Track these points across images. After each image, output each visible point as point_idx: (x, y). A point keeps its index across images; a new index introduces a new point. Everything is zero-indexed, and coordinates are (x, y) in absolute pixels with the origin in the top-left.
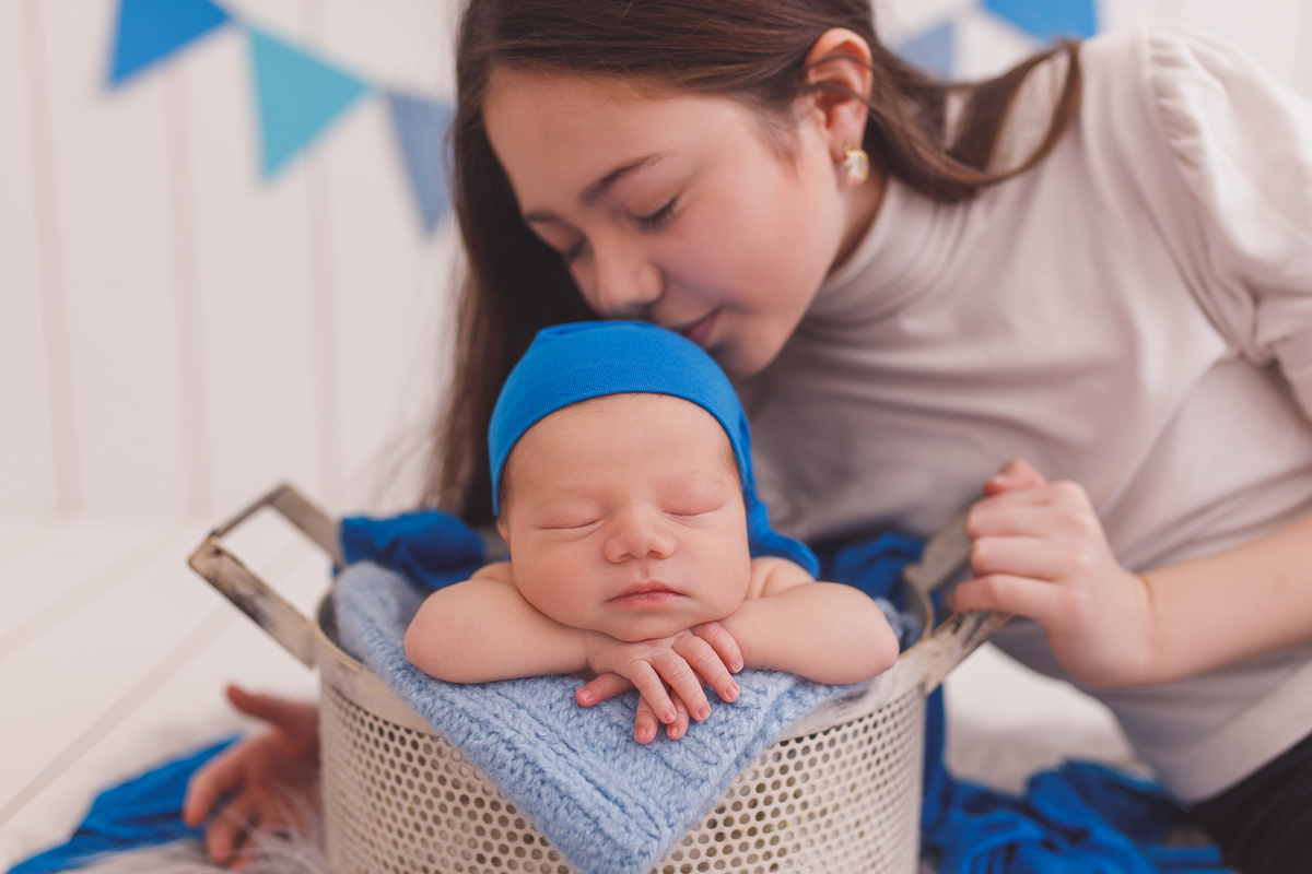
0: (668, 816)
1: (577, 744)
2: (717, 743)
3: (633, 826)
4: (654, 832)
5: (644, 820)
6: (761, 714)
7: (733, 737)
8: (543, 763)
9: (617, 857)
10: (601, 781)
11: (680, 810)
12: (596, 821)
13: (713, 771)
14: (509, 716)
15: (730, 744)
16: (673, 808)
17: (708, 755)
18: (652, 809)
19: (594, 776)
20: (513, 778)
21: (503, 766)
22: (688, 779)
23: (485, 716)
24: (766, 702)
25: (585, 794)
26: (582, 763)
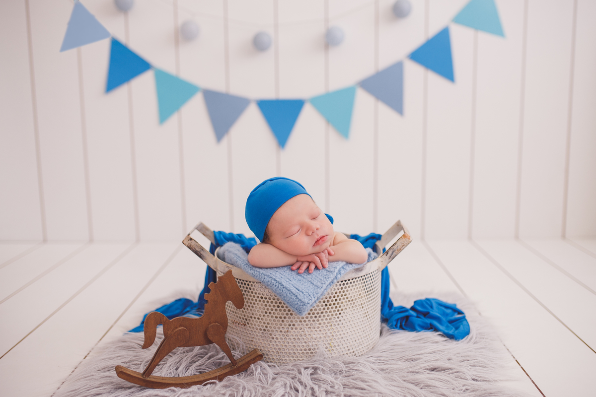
0: (313, 295)
1: (291, 279)
2: (325, 279)
3: (305, 297)
4: (310, 298)
5: (308, 296)
6: (335, 273)
7: (328, 278)
8: (283, 283)
9: (302, 304)
10: (297, 287)
11: (317, 294)
12: (296, 296)
13: (324, 285)
14: (274, 274)
15: (328, 280)
16: (315, 293)
17: (323, 282)
18: (310, 294)
19: (296, 286)
20: (276, 288)
21: (273, 285)
22: (318, 287)
23: (268, 274)
24: (337, 270)
25: (294, 290)
26: (293, 283)
